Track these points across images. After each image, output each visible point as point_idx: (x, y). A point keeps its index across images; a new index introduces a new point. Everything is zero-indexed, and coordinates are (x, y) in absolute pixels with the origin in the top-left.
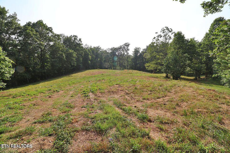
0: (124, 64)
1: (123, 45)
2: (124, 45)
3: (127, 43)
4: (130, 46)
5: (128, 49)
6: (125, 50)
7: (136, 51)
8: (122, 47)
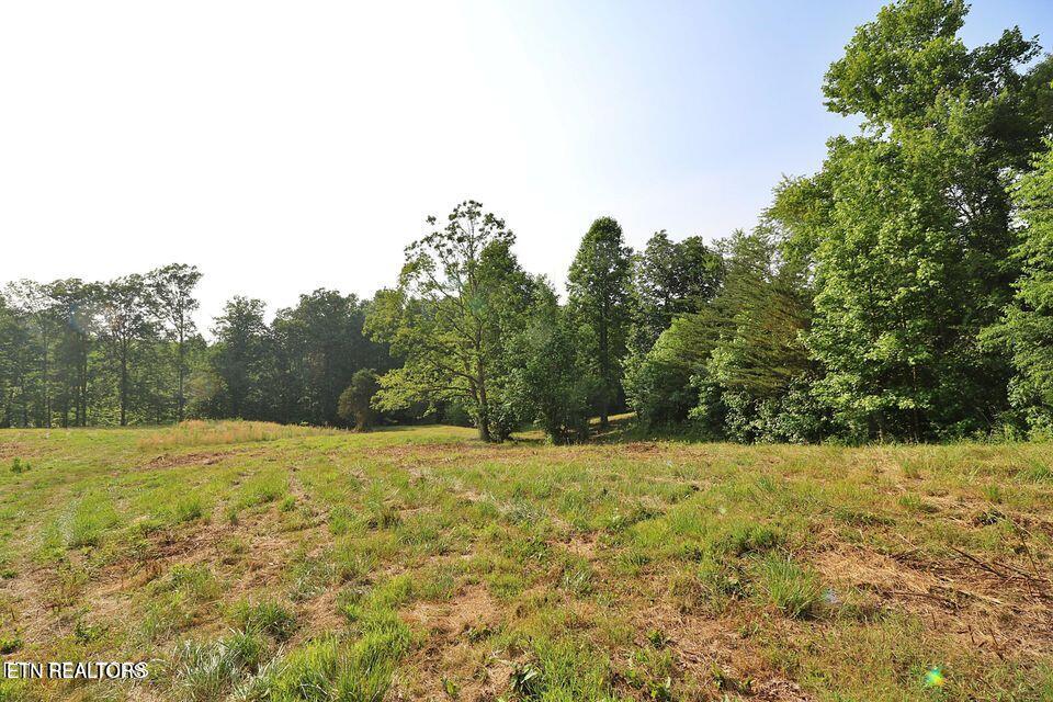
0: (160, 385)
1: (151, 275)
2: (161, 272)
3: (185, 266)
4: (200, 282)
5: (191, 302)
6: (169, 304)
7: (242, 317)
8: (147, 282)
